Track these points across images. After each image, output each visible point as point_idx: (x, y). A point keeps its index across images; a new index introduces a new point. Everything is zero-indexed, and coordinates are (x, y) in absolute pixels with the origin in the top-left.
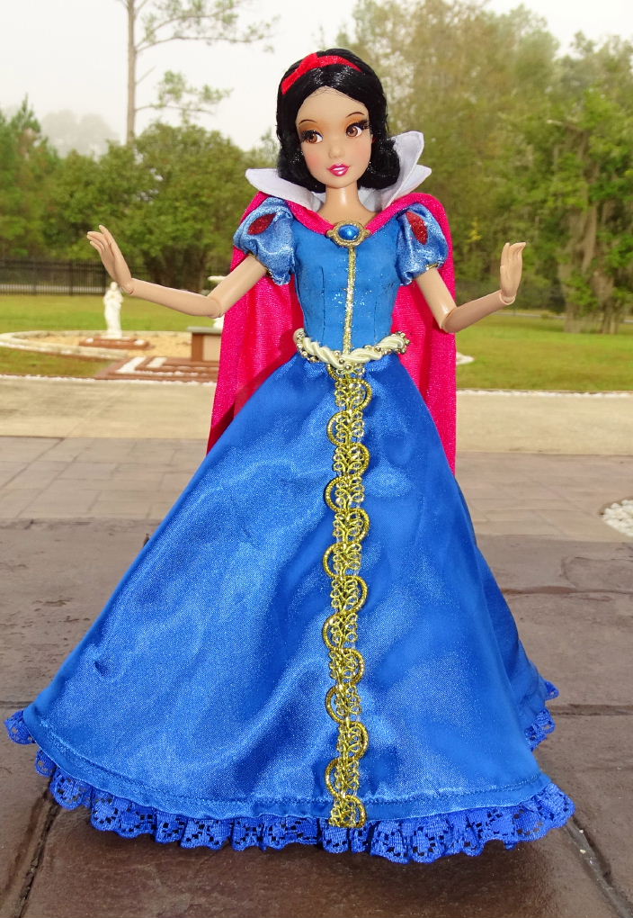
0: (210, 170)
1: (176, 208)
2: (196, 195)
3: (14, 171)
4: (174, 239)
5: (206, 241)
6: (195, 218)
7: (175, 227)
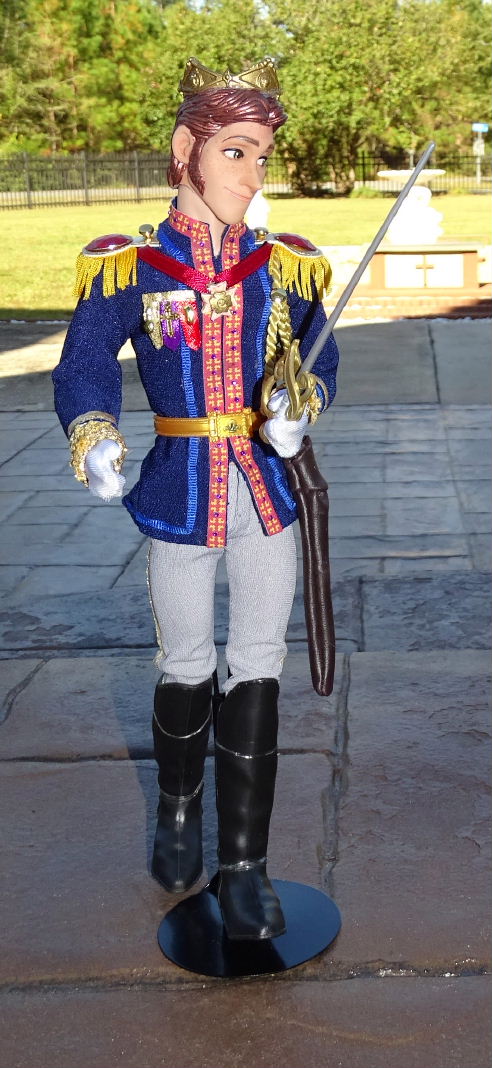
0: (358, 21)
1: (317, 74)
2: (341, 57)
3: (99, 38)
4: (315, 116)
5: (357, 116)
6: (342, 86)
7: (315, 99)
